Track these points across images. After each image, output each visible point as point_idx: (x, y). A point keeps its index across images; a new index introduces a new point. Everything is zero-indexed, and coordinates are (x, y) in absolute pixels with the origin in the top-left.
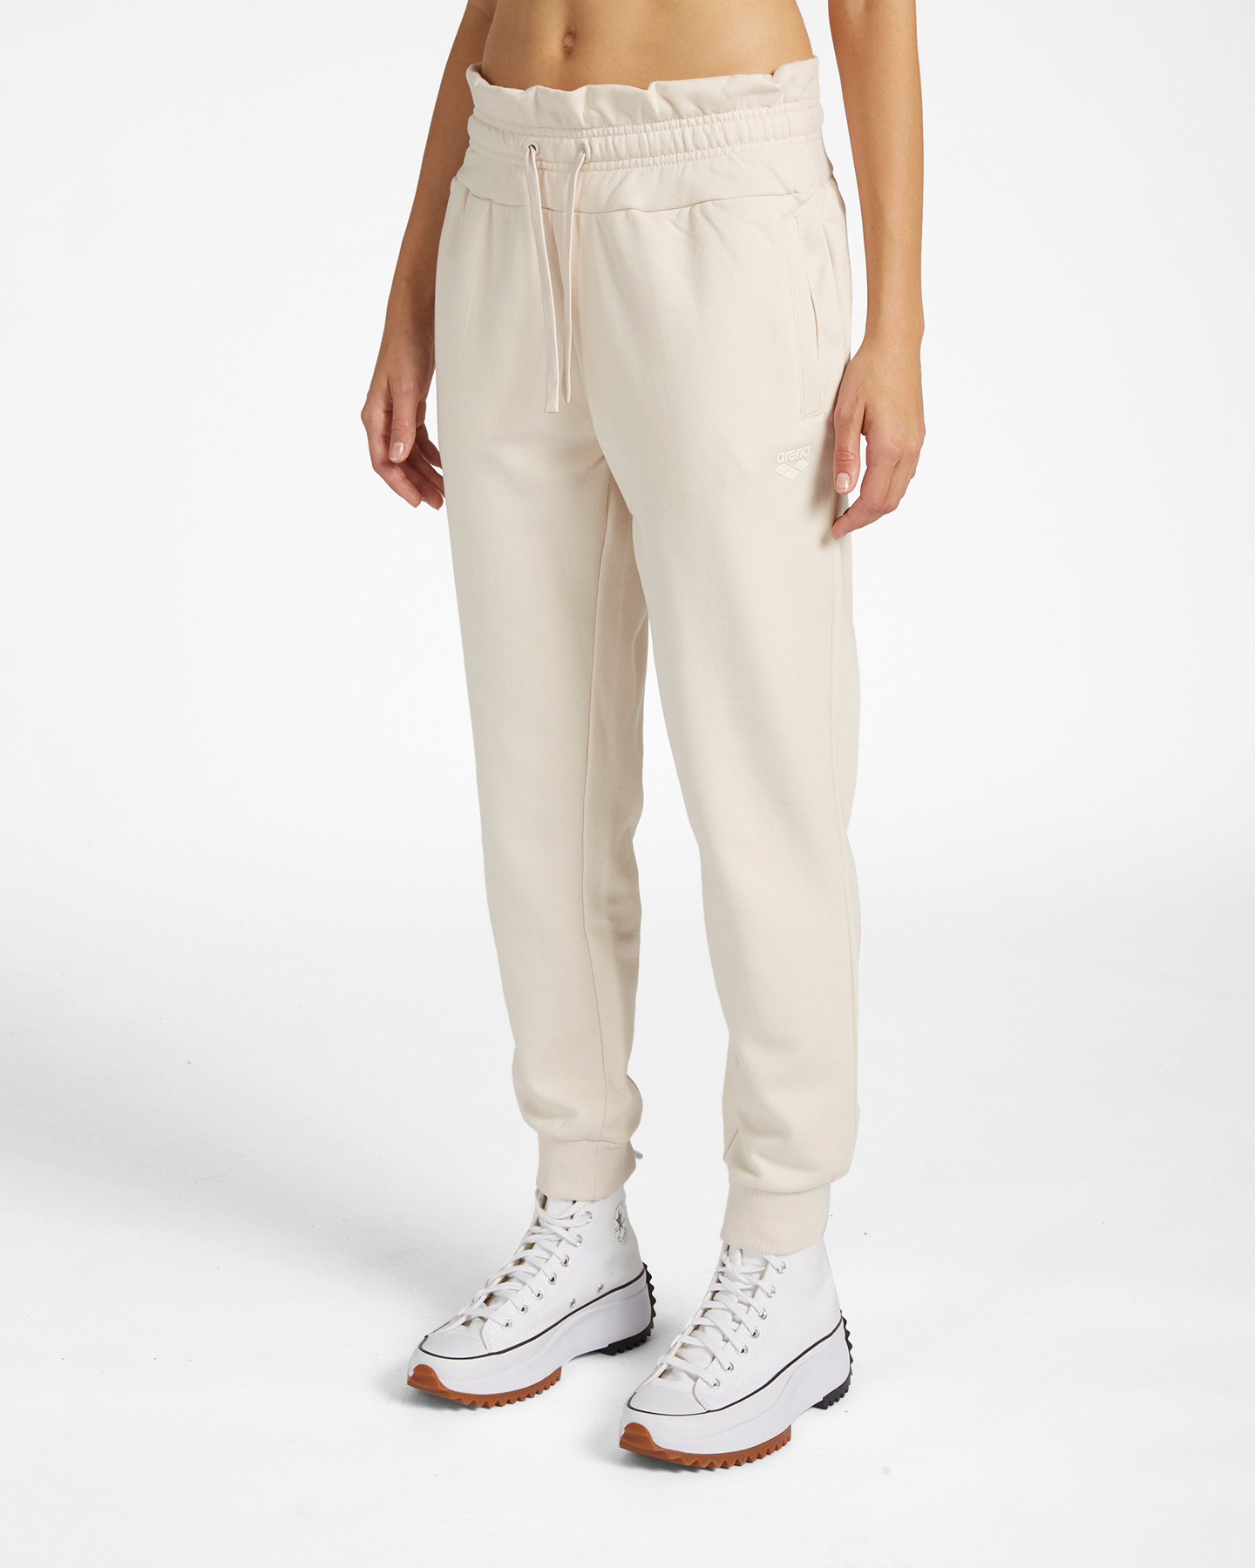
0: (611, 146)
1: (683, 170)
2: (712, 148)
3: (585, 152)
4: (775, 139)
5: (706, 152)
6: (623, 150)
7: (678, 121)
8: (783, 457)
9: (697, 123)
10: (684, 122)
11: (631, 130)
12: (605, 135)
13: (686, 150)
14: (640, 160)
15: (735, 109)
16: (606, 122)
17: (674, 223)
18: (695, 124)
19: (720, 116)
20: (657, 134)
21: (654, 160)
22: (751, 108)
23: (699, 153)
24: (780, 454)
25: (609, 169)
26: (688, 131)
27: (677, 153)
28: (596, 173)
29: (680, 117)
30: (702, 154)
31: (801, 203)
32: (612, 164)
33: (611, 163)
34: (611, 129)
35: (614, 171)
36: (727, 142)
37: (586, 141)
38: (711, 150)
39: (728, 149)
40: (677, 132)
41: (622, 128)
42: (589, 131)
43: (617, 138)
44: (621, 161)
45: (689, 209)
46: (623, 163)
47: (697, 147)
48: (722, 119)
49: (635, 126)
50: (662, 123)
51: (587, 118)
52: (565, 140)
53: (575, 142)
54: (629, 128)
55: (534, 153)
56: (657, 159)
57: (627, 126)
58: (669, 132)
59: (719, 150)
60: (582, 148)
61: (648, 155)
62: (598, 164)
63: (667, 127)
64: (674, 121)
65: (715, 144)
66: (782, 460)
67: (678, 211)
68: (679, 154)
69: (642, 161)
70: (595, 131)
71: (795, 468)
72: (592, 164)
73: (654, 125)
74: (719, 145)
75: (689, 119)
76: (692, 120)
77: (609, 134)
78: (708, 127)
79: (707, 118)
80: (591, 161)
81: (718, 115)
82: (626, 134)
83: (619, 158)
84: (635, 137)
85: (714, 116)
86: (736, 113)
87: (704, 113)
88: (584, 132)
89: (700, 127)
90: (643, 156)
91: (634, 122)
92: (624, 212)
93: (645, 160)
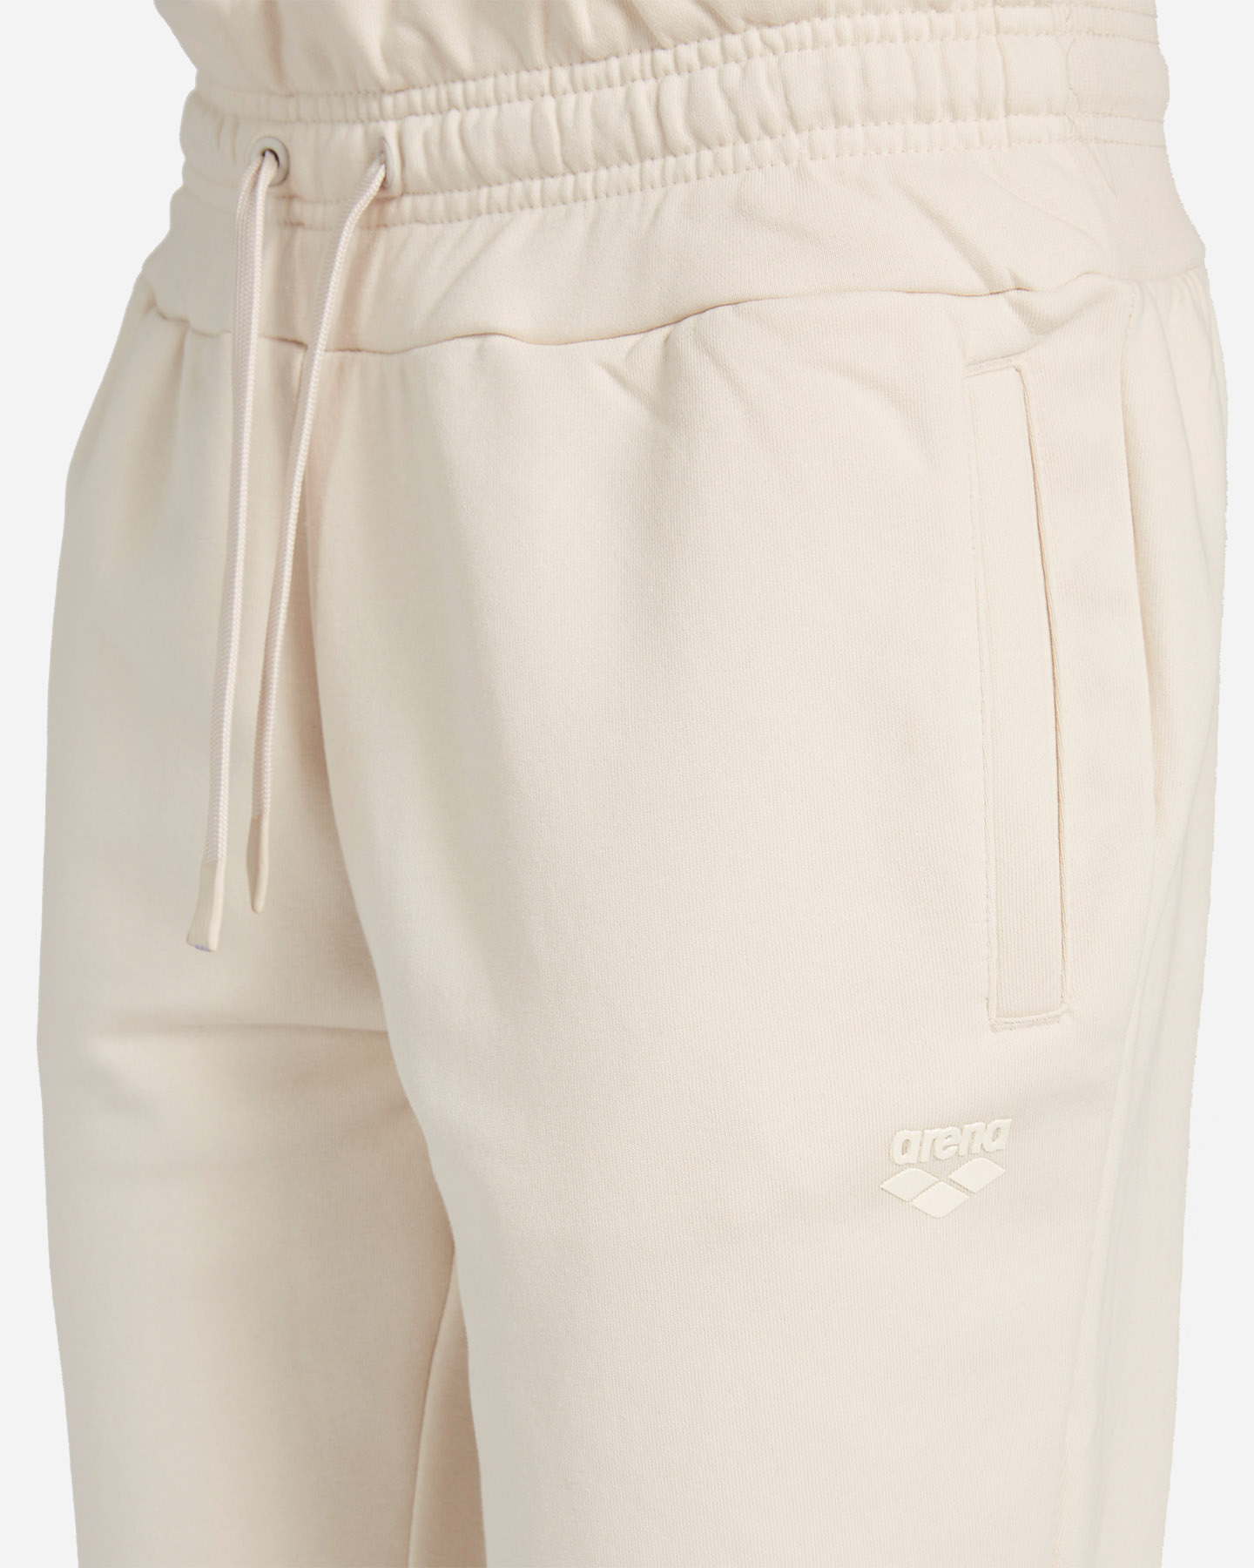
0: (455, 142)
1: (658, 211)
2: (747, 140)
3: (385, 162)
4: (955, 118)
5: (727, 152)
6: (488, 154)
7: (647, 56)
8: (914, 1148)
9: (704, 61)
10: (665, 58)
11: (513, 91)
12: (441, 111)
13: (668, 148)
14: (536, 185)
15: (821, 13)
16: (442, 65)
17: (616, 375)
18: (696, 62)
19: (774, 34)
20: (587, 98)
21: (576, 186)
22: (877, 12)
23: (707, 156)
24: (905, 1134)
25: (452, 217)
26: (675, 88)
27: (642, 161)
28: (420, 229)
29: (654, 44)
30: (716, 161)
31: (1041, 327)
32: (461, 199)
33: (456, 195)
34: (458, 89)
35: (465, 224)
36: (793, 119)
37: (390, 130)
38: (744, 149)
39: (795, 141)
40: (643, 92)
41: (490, 82)
42: (401, 97)
43: (474, 113)
44: (485, 191)
45: (658, 336)
46: (490, 197)
47: (701, 141)
48: (780, 43)
49: (524, 76)
50: (602, 65)
51: (392, 54)
52: (342, 131)
53: (366, 134)
54: (508, 82)
55: (269, 172)
56: (586, 180)
57: (502, 77)
58: (620, 91)
59: (767, 146)
60: (378, 152)
61: (560, 167)
62: (423, 202)
63: (616, 74)
64: (635, 60)
65: (754, 128)
66: (911, 1156)
67: (632, 340)
68: (648, 163)
69: (543, 191)
70: (416, 96)
71: (952, 1182)
72: (407, 202)
73: (579, 69)
74: (766, 128)
75: (682, 49)
76: (688, 53)
77: (452, 105)
78: (733, 71)
79: (733, 41)
80: (404, 193)
81: (769, 32)
82: (499, 104)
83: (479, 178)
84: (524, 109)
85: (754, 35)
86: (826, 27)
87: (724, 26)
88: (388, 101)
89: (711, 75)
90: (545, 172)
91: (525, 63)
92: (472, 344)
93: (552, 184)
